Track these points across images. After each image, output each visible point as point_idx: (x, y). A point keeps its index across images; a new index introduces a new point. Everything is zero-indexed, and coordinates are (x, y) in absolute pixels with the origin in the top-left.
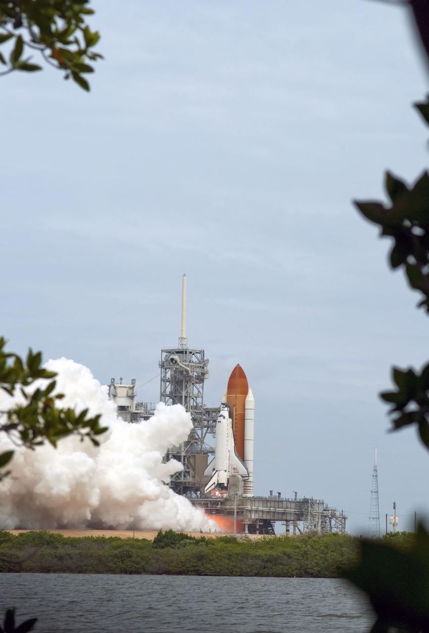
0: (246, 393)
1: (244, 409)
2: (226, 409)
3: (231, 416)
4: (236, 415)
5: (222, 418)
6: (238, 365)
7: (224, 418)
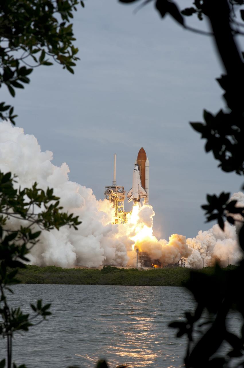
0: (145, 159)
1: (145, 167)
2: (137, 166)
3: (139, 169)
4: (141, 169)
5: (135, 170)
6: (142, 147)
7: (136, 170)
